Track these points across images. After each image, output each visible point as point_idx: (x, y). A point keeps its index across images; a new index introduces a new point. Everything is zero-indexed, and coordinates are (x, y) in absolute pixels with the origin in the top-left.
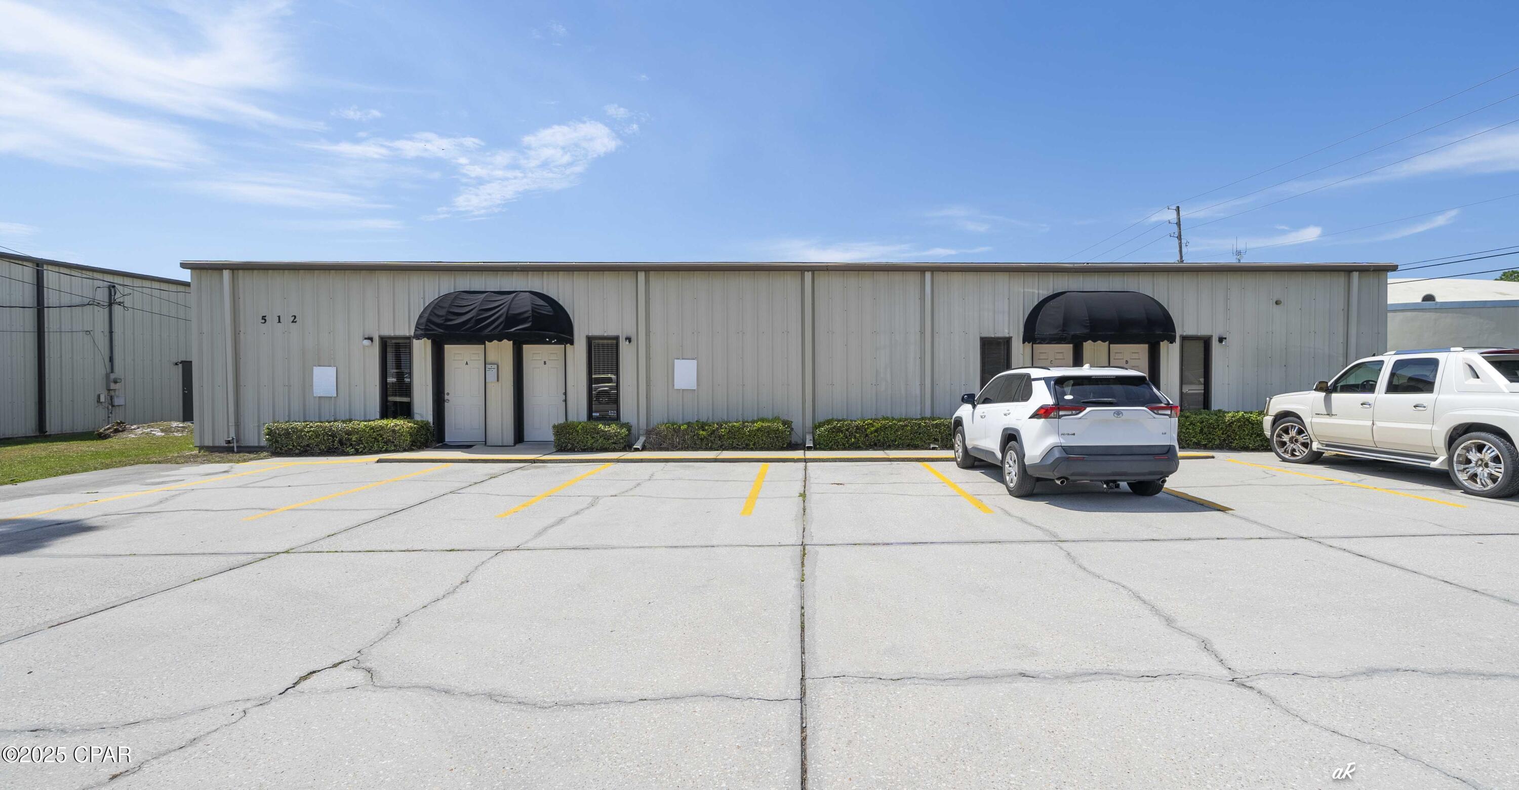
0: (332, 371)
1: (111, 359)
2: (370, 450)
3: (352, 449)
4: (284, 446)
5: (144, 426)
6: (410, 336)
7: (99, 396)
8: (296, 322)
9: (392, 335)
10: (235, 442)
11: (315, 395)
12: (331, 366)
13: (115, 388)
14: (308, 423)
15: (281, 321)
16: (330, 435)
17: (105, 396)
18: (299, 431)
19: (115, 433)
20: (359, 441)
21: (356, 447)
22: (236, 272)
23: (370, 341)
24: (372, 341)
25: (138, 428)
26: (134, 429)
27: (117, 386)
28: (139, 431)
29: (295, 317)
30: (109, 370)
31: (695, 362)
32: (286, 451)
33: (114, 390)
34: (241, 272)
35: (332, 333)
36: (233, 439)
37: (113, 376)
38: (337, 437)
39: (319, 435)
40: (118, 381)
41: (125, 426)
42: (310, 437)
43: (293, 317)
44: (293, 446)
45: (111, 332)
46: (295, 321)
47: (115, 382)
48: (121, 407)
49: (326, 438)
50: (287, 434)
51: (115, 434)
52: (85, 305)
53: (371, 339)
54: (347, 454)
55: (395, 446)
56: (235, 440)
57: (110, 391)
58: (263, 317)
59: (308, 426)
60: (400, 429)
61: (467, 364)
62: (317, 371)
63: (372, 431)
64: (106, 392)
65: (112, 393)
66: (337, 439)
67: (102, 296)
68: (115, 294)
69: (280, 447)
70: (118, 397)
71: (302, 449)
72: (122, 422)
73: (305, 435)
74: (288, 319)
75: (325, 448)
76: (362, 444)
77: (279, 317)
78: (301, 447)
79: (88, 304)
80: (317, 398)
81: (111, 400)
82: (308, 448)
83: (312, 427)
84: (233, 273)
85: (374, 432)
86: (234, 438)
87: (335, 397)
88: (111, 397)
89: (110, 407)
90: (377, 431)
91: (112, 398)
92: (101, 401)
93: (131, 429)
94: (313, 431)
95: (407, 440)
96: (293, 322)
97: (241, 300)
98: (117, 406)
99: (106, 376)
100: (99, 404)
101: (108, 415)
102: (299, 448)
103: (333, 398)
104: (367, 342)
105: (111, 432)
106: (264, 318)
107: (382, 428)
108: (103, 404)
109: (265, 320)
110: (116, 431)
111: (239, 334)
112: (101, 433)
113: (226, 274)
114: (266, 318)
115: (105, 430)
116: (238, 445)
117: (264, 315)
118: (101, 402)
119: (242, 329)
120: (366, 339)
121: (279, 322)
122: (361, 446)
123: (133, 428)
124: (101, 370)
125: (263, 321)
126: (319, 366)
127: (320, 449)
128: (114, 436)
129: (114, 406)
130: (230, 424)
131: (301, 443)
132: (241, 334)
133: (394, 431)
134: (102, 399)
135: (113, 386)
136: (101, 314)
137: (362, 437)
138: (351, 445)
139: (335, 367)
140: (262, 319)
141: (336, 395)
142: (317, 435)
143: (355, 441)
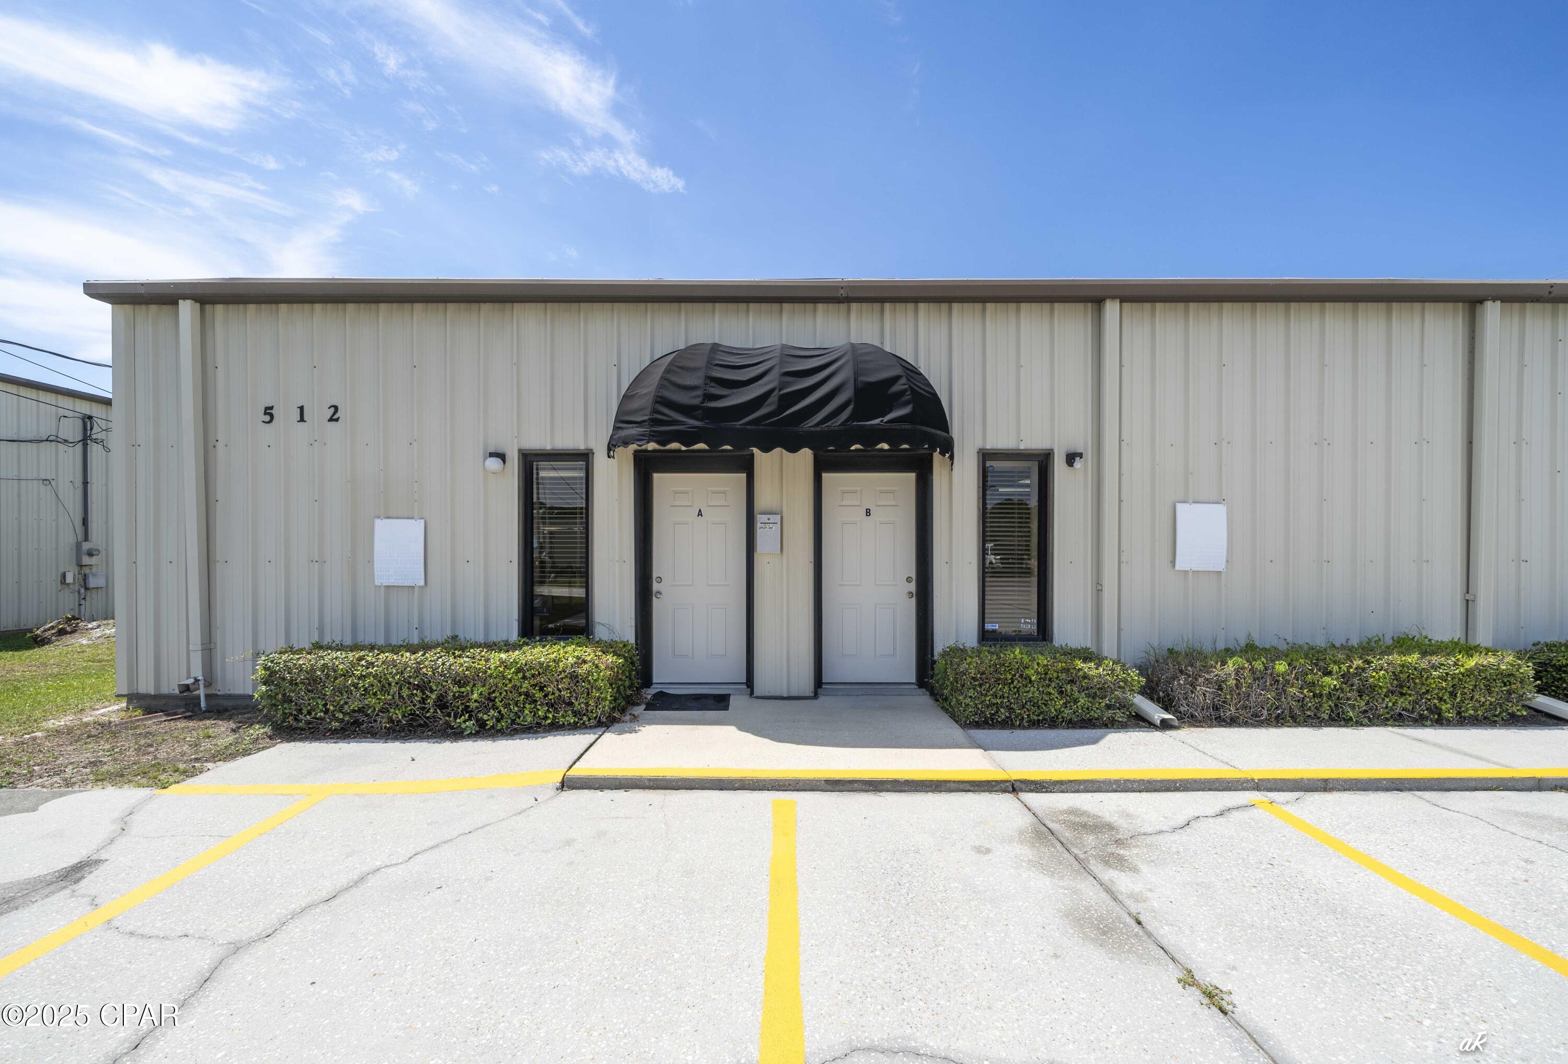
0: (415, 528)
1: (85, 522)
2: (513, 721)
3: (470, 719)
4: (305, 712)
5: (108, 624)
6: (587, 449)
7: (64, 576)
8: (337, 420)
9: (549, 447)
10: (202, 686)
11: (377, 583)
12: (412, 518)
13: (90, 563)
14: (362, 653)
15: (305, 418)
16: (418, 687)
17: (74, 574)
18: (342, 675)
19: (60, 635)
20: (489, 701)
21: (480, 715)
22: (208, 307)
23: (500, 460)
24: (504, 461)
25: (99, 626)
26: (92, 629)
27: (93, 561)
28: (97, 633)
29: (336, 408)
30: (81, 537)
31: (1221, 509)
32: (310, 723)
33: (91, 565)
34: (219, 308)
35: (415, 444)
36: (197, 681)
37: (86, 546)
38: (432, 691)
39: (390, 684)
40: (94, 553)
41: (78, 623)
42: (365, 690)
43: (333, 409)
44: (327, 711)
45: (85, 483)
46: (335, 417)
47: (90, 554)
48: (100, 590)
49: (405, 692)
50: (313, 682)
51: (59, 638)
52: (42, 441)
53: (502, 457)
54: (457, 735)
55: (575, 714)
56: (201, 684)
57: (83, 568)
58: (266, 409)
59: (363, 662)
60: (589, 673)
61: (700, 514)
62: (383, 530)
63: (520, 675)
64: (76, 569)
65: (87, 570)
66: (434, 696)
67: (71, 430)
68: (91, 429)
69: (295, 713)
70: (94, 575)
71: (347, 718)
72: (74, 618)
73: (355, 686)
74: (318, 413)
75: (404, 716)
76: (495, 708)
77: (301, 409)
78: (345, 714)
79: (47, 440)
80: (383, 589)
81: (85, 580)
82: (362, 718)
83: (371, 664)
84: (202, 311)
85: (524, 677)
86: (200, 678)
87: (420, 587)
88: (85, 575)
89: (82, 590)
90: (533, 676)
91: (85, 578)
92: (67, 582)
93: (87, 629)
94: (375, 676)
95: (605, 699)
96: (331, 420)
97: (220, 373)
98: (93, 588)
99: (77, 546)
100: (65, 586)
101: (79, 601)
102: (341, 716)
103: (416, 590)
104: (494, 464)
105: (53, 634)
106: (268, 411)
107: (545, 669)
108: (71, 586)
109: (272, 417)
110: (62, 632)
111: (214, 447)
112: (36, 635)
113: (186, 308)
114: (273, 412)
115: (45, 631)
116: (210, 692)
117: (270, 406)
118: (68, 584)
119: (221, 435)
120: (492, 455)
121: (302, 419)
122: (492, 712)
123: (90, 626)
124: (68, 537)
125: (267, 418)
126: (388, 518)
127: (391, 720)
128: (58, 640)
129: (88, 589)
130: (191, 647)
131: (346, 703)
132: (220, 445)
133: (574, 677)
134: (69, 579)
135: (86, 560)
136: (71, 457)
137: (494, 692)
138: (466, 709)
139: (423, 521)
140: (265, 414)
141: (422, 583)
142: (383, 686)
143: (476, 701)
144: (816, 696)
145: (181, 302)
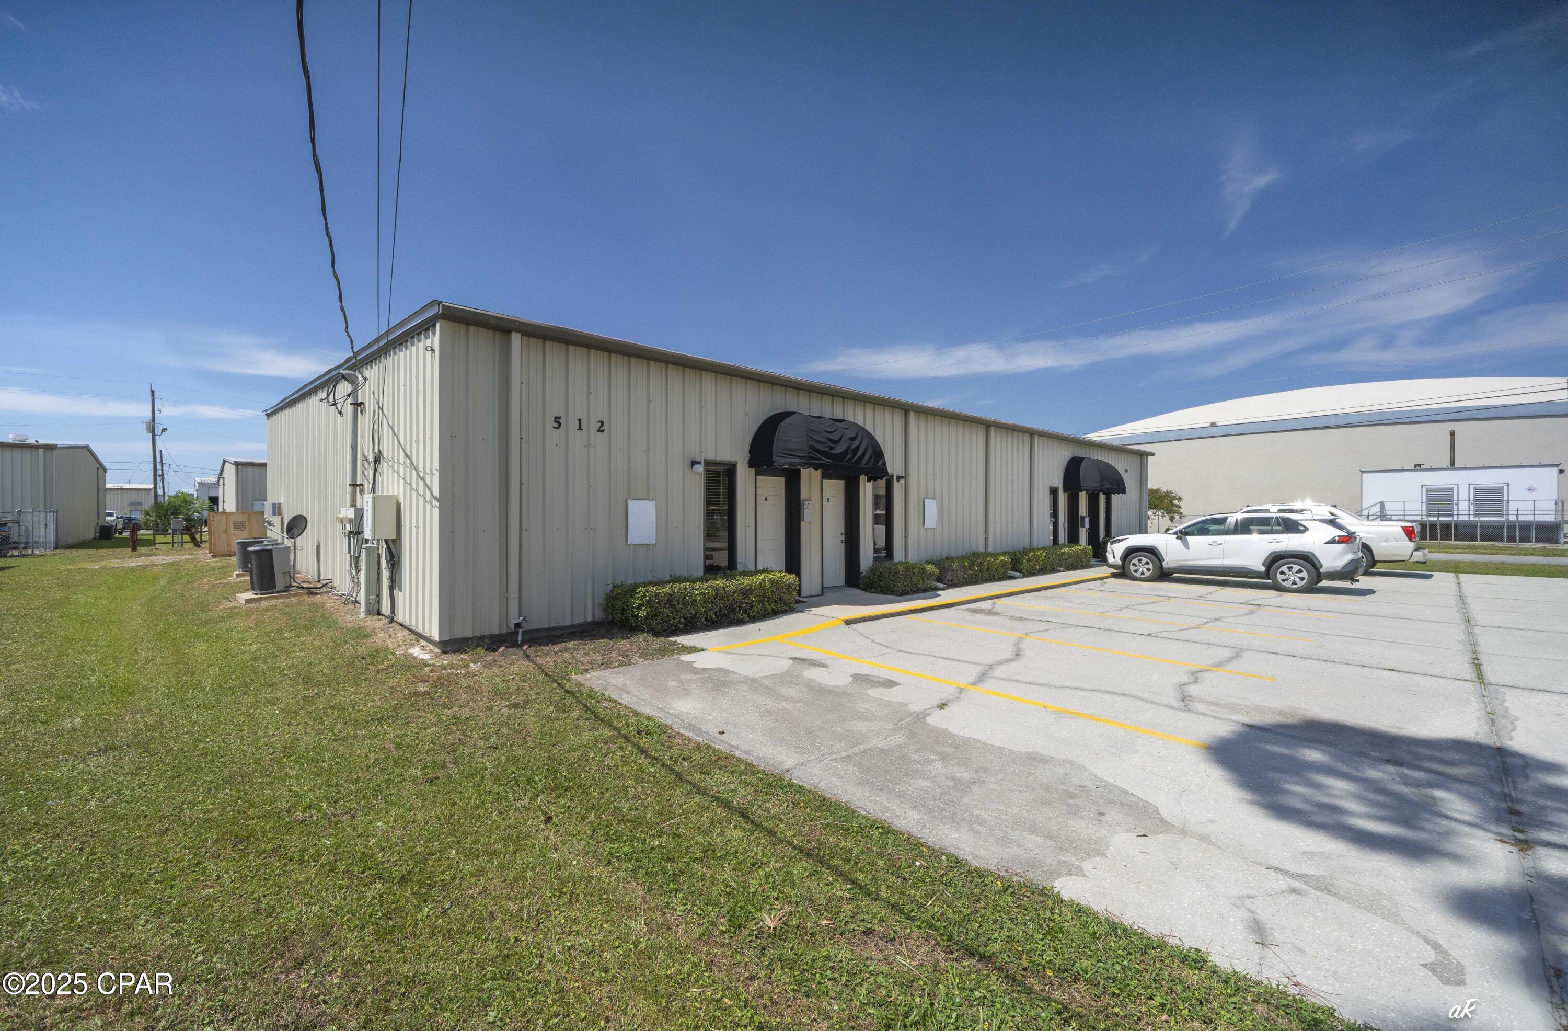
0: (651, 508)
6: (734, 463)
8: (603, 431)
9: (717, 459)
12: (649, 501)
15: (582, 428)
23: (692, 467)
24: (695, 467)
29: (602, 423)
43: (600, 424)
46: (601, 429)
53: (694, 464)
58: (556, 418)
62: (634, 506)
74: (590, 425)
77: (580, 420)
96: (599, 431)
103: (651, 546)
104: (689, 469)
109: (560, 424)
113: (517, 336)
114: (561, 421)
117: (558, 415)
120: (688, 463)
121: (580, 429)
125: (556, 425)
126: (631, 500)
139: (653, 502)
140: (555, 421)
141: (657, 544)
144: (822, 594)
145: (514, 333)
